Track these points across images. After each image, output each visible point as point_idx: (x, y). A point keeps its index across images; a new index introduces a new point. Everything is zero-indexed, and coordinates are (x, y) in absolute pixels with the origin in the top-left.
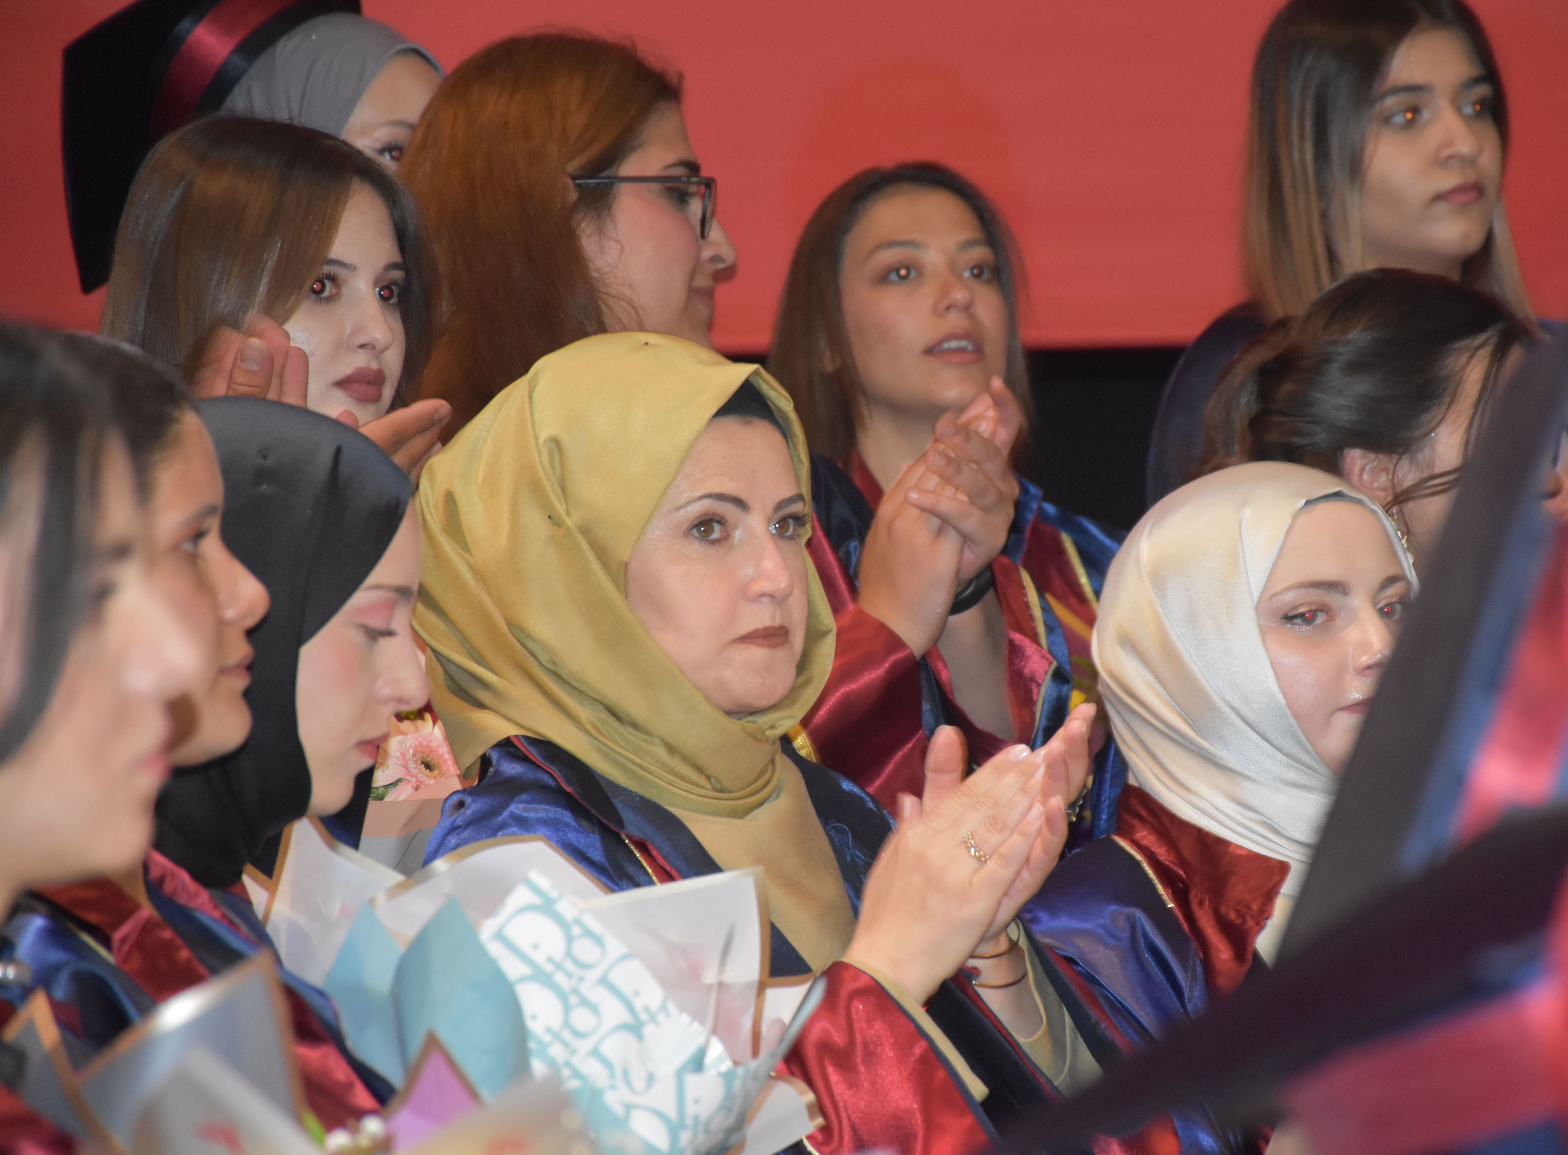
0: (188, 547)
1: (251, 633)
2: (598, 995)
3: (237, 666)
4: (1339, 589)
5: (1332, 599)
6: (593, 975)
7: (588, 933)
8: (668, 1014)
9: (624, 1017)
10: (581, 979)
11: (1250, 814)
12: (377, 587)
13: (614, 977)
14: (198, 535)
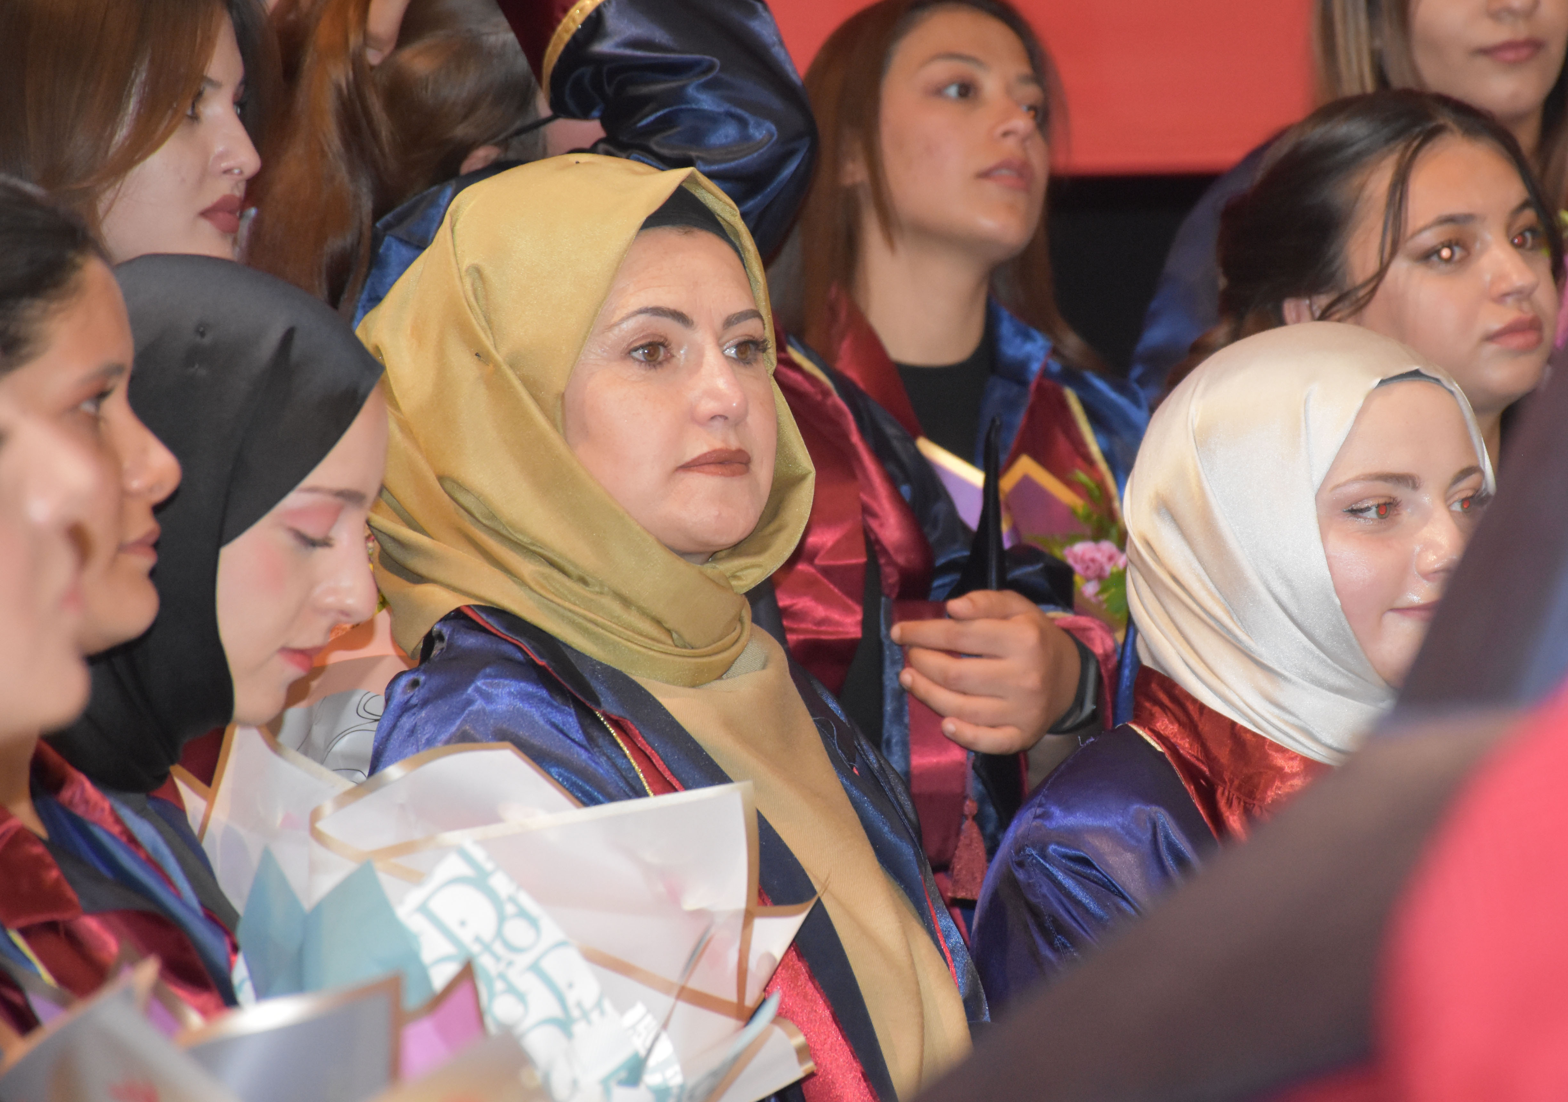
0: (88, 407)
1: (158, 509)
2: (528, 983)
3: (140, 543)
4: (1408, 483)
5: (1401, 493)
6: (524, 960)
7: (522, 913)
8: (602, 1013)
9: (555, 1010)
10: (510, 964)
11: (1287, 717)
12: (313, 490)
13: (547, 965)
14: (101, 395)
